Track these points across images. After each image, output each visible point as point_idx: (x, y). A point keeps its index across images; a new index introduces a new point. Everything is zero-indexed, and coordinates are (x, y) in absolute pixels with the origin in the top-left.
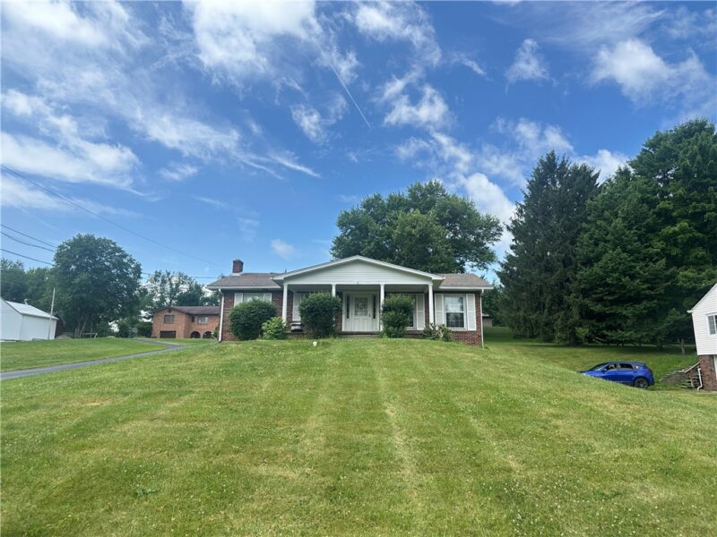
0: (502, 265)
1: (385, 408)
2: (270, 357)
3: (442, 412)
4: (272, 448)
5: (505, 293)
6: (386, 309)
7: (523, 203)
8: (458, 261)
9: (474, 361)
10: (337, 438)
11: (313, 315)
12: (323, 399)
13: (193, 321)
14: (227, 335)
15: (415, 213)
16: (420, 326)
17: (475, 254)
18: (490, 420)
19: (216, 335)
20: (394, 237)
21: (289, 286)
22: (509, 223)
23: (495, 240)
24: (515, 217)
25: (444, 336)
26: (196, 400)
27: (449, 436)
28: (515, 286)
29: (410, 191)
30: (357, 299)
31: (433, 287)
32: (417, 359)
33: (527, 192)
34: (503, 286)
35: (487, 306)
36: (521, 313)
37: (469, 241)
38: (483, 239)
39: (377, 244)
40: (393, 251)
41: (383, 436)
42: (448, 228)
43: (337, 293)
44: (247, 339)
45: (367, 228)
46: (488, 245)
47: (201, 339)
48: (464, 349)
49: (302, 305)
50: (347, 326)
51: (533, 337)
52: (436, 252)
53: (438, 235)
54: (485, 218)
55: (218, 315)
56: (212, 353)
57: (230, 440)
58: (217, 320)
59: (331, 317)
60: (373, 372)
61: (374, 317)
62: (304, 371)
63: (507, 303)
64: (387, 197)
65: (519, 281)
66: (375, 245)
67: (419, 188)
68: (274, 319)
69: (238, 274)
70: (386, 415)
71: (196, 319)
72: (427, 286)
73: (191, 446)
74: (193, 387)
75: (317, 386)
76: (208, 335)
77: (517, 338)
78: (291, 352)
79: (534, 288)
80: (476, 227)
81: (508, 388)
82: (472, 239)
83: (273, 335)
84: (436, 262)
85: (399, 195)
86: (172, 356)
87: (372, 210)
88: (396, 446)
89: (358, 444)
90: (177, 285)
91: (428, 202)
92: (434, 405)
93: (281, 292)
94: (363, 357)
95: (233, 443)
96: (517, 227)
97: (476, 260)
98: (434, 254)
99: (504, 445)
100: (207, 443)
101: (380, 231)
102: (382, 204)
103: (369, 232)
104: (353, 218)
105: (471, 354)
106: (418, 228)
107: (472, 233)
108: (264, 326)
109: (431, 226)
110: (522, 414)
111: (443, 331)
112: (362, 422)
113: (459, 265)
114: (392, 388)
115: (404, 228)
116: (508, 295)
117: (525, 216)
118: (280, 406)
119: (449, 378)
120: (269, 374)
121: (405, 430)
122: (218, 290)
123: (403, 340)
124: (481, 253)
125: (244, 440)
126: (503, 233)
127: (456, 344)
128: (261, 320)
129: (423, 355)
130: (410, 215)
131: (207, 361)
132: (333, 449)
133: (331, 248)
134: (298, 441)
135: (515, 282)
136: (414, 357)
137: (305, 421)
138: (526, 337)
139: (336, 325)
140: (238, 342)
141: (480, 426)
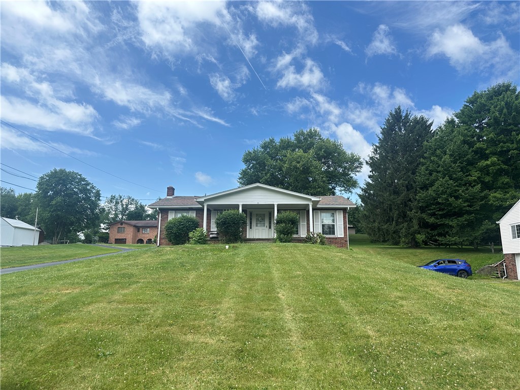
0: (362, 190)
1: (278, 293)
2: (195, 257)
3: (319, 296)
4: (197, 322)
5: (364, 210)
6: (278, 222)
7: (378, 145)
8: (330, 187)
9: (342, 259)
10: (243, 315)
11: (225, 226)
12: (233, 287)
13: (139, 231)
14: (163, 241)
15: (299, 152)
16: (303, 234)
17: (343, 182)
18: (354, 301)
19: (155, 241)
20: (284, 169)
21: (208, 205)
22: (368, 159)
23: (357, 171)
24: (372, 155)
25: (321, 241)
26: (141, 288)
27: (324, 313)
28: (372, 205)
29: (296, 136)
30: (257, 215)
31: (313, 206)
32: (301, 258)
33: (381, 136)
34: (363, 205)
35: (352, 219)
36: (376, 224)
37: (339, 172)
38: (348, 170)
40: (284, 180)
41: (277, 313)
42: (323, 163)
43: (243, 211)
44: (178, 244)
45: (264, 163)
46: (352, 175)
47: (145, 244)
48: (335, 250)
49: (217, 219)
50: (250, 234)
51: (384, 241)
52: (315, 180)
53: (316, 168)
54: (350, 156)
55: (157, 227)
56: (152, 254)
57: (166, 316)
58: (156, 230)
59: (239, 228)
60: (269, 267)
61: (270, 228)
62: (220, 267)
63: (366, 217)
64: (279, 140)
65: (375, 201)
66: (271, 175)
67: (303, 134)
68: (198, 229)
69: (171, 197)
70: (279, 298)
71: (141, 229)
72: (308, 205)
73: (138, 321)
74: (139, 279)
75: (228, 277)
76: (149, 241)
77: (373, 242)
78: (210, 253)
79: (385, 206)
80: (344, 162)
81: (367, 278)
82: (341, 171)
83: (197, 241)
84: (315, 188)
85: (288, 139)
86: (124, 256)
87: (268, 150)
88: (286, 320)
89: (258, 319)
90: (127, 205)
91: (308, 144)
92: (314, 290)
93: (203, 210)
94: (262, 257)
95: (168, 319)
96: (373, 161)
97: (344, 186)
98: (313, 182)
99: (365, 319)
100: (149, 319)
101: (274, 165)
102: (275, 145)
103: (266, 166)
104: (254, 156)
105: (340, 254)
106: (301, 163)
107: (340, 166)
108: (191, 235)
109: (311, 162)
110: (376, 297)
111: (320, 237)
112: (262, 303)
113: (331, 189)
114: (283, 278)
115: (291, 162)
116: (367, 211)
117: (379, 154)
118: (202, 292)
119: (324, 271)
120: (194, 269)
121: (292, 308)
122: (156, 208)
123: (291, 244)
124: (347, 181)
125: (176, 317)
126: (363, 166)
127: (329, 247)
128: (188, 230)
129: (305, 255)
130: (296, 154)
131: (149, 260)
132: (240, 323)
133: (238, 177)
134: (215, 317)
135: (372, 202)
136: (299, 256)
137: (220, 303)
138: (380, 242)
139: (243, 233)
140: (171, 246)
141: (346, 306)
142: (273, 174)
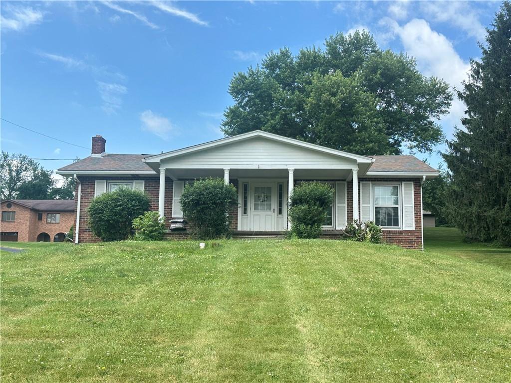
0: (451, 145)
1: (295, 323)
2: (144, 261)
3: (369, 327)
4: (149, 370)
5: (453, 183)
6: (296, 202)
7: (481, 62)
8: (391, 141)
9: (412, 266)
10: (234, 357)
11: (199, 208)
12: (214, 311)
13: (40, 219)
14: (86, 235)
15: (334, 76)
16: (340, 224)
17: (415, 131)
18: (432, 336)
19: (72, 236)
20: (307, 107)
21: (167, 170)
22: (462, 88)
23: (442, 112)
24: (469, 80)
25: (373, 237)
26: (48, 312)
27: (379, 356)
28: (467, 173)
29: (329, 45)
30: (257, 189)
31: (359, 172)
32: (339, 267)
33: (487, 46)
34: (451, 173)
35: (430, 200)
36: (474, 209)
37: (407, 113)
38: (425, 109)
39: (285, 117)
40: (306, 126)
41: (293, 355)
42: (380, 96)
43: (231, 181)
44: (113, 240)
45: (270, 96)
46: (431, 119)
47: (52, 242)
48: (398, 252)
49: (184, 196)
50: (244, 223)
51: (488, 240)
52: (363, 128)
53: (366, 104)
54: (429, 83)
55: (74, 211)
56: (67, 256)
57: (93, 359)
58: (72, 218)
59: (223, 212)
60: (279, 279)
61: (280, 212)
62: (189, 278)
63: (456, 196)
64: (298, 54)
65: (472, 166)
66: (281, 118)
67: (342, 41)
68: (147, 214)
69: (99, 156)
70: (297, 331)
71: (44, 216)
72: (350, 171)
73: (43, 368)
74: (43, 296)
75: (205, 296)
76: (61, 237)
77: (468, 241)
78: (172, 256)
79: (492, 176)
80: (417, 95)
81: (457, 298)
82: (411, 111)
83: (148, 235)
84: (363, 142)
85: (314, 51)
86: (15, 259)
87: (278, 71)
88: (310, 367)
89: (260, 364)
90: (18, 173)
91: (353, 60)
92: (359, 318)
93: (157, 179)
94: (265, 262)
95: (98, 363)
96: (471, 93)
97: (416, 139)
98: (360, 131)
99: (451, 367)
100: (64, 363)
101: (288, 100)
102: (291, 63)
103: (273, 101)
104: (251, 83)
105: (407, 258)
106: (339, 96)
107: (411, 102)
108: (136, 222)
109: (357, 93)
110: (474, 330)
111: (370, 230)
112: (265, 338)
113: (392, 145)
114: (304, 298)
115: (320, 95)
116: (458, 185)
117: (482, 79)
118: (159, 318)
119: (378, 286)
120: (143, 281)
121: (321, 348)
122: (72, 175)
123: (318, 241)
124: (422, 130)
125: (113, 360)
126: (452, 102)
127: (388, 246)
128: (130, 215)
129: (344, 259)
130: (329, 79)
131: (60, 266)
132: (228, 371)
133: (222, 123)
134: (182, 361)
135: (468, 168)
136: (332, 261)
137: (191, 337)
138: (480, 241)
139: (230, 222)
140: (100, 244)
141: (418, 344)
142: (285, 115)
